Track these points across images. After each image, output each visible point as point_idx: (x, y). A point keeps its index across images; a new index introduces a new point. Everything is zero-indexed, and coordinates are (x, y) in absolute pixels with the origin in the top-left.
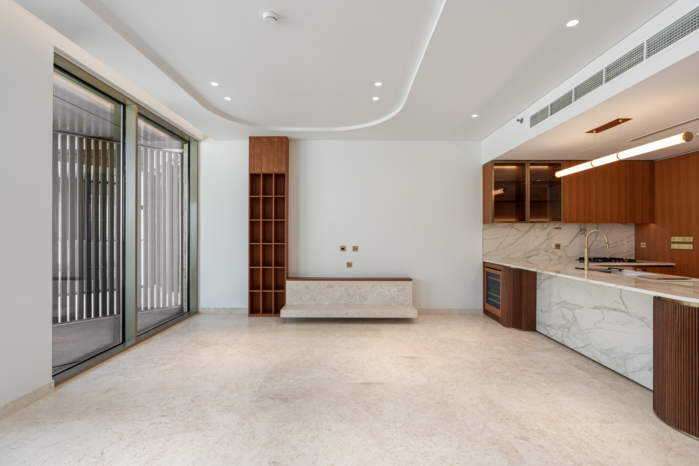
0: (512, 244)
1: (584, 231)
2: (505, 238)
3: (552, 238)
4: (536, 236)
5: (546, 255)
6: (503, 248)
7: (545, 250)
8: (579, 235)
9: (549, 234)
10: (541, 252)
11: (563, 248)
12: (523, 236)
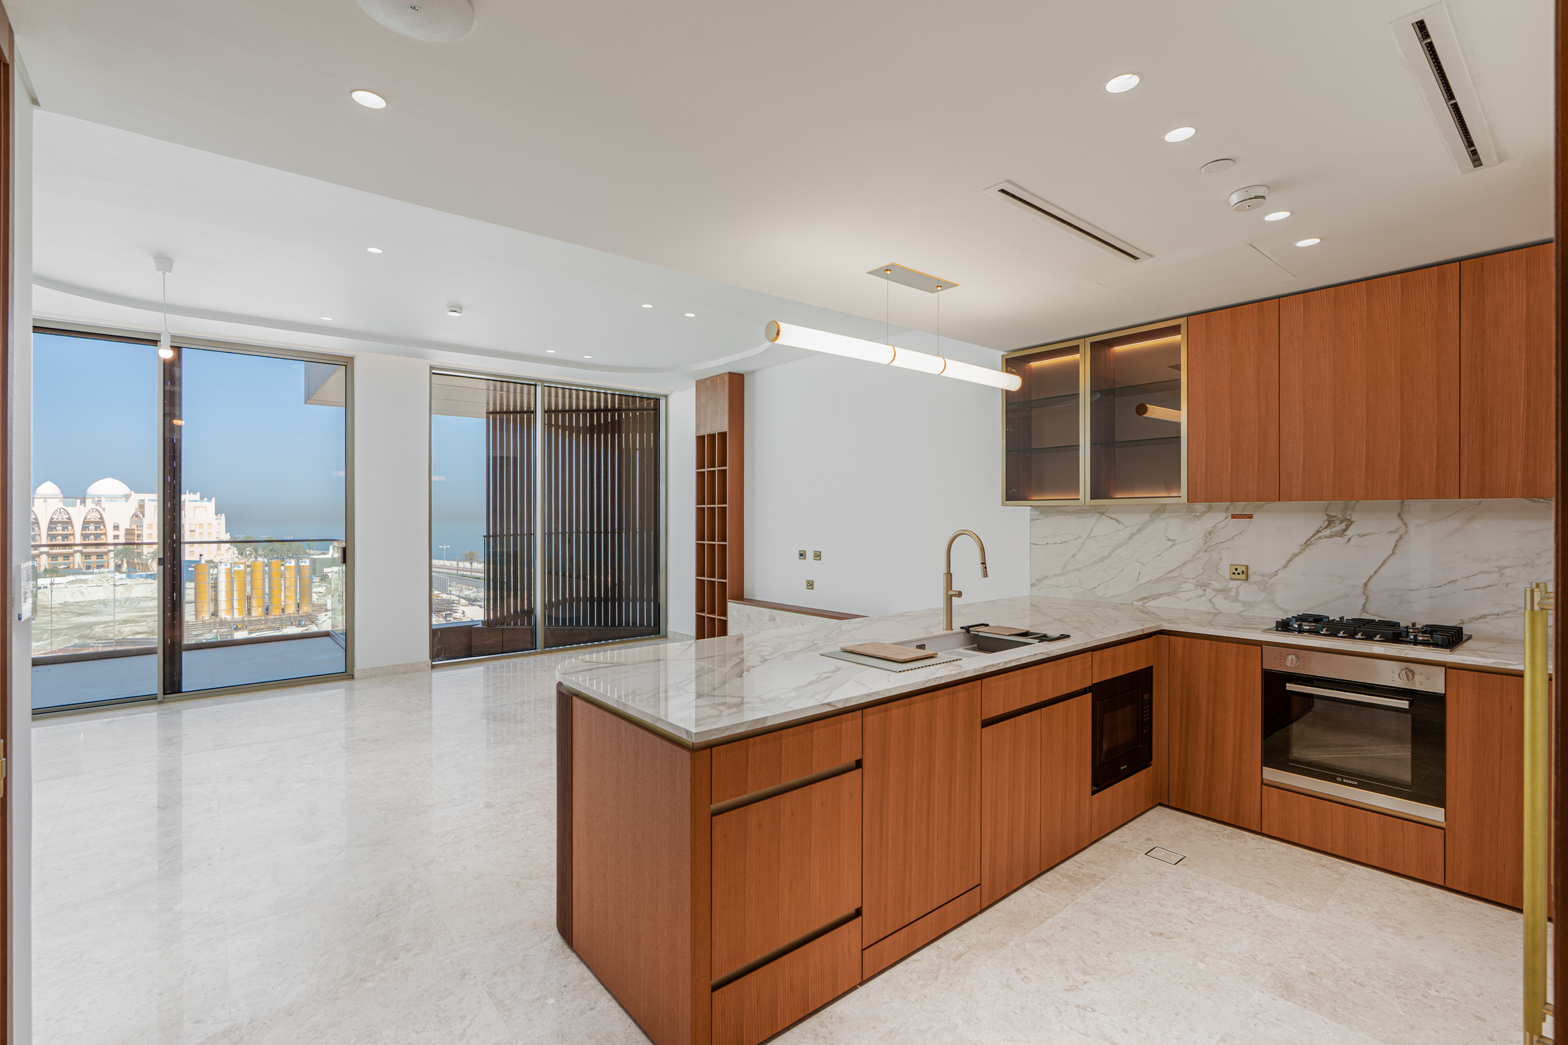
0: (1102, 560)
1: (1343, 526)
2: (1083, 544)
3: (1220, 547)
4: (1169, 540)
5: (1200, 596)
6: (1078, 570)
7: (1198, 581)
8: (1320, 538)
9: (1210, 533)
10: (1186, 587)
11: (1261, 578)
12: (1131, 537)
